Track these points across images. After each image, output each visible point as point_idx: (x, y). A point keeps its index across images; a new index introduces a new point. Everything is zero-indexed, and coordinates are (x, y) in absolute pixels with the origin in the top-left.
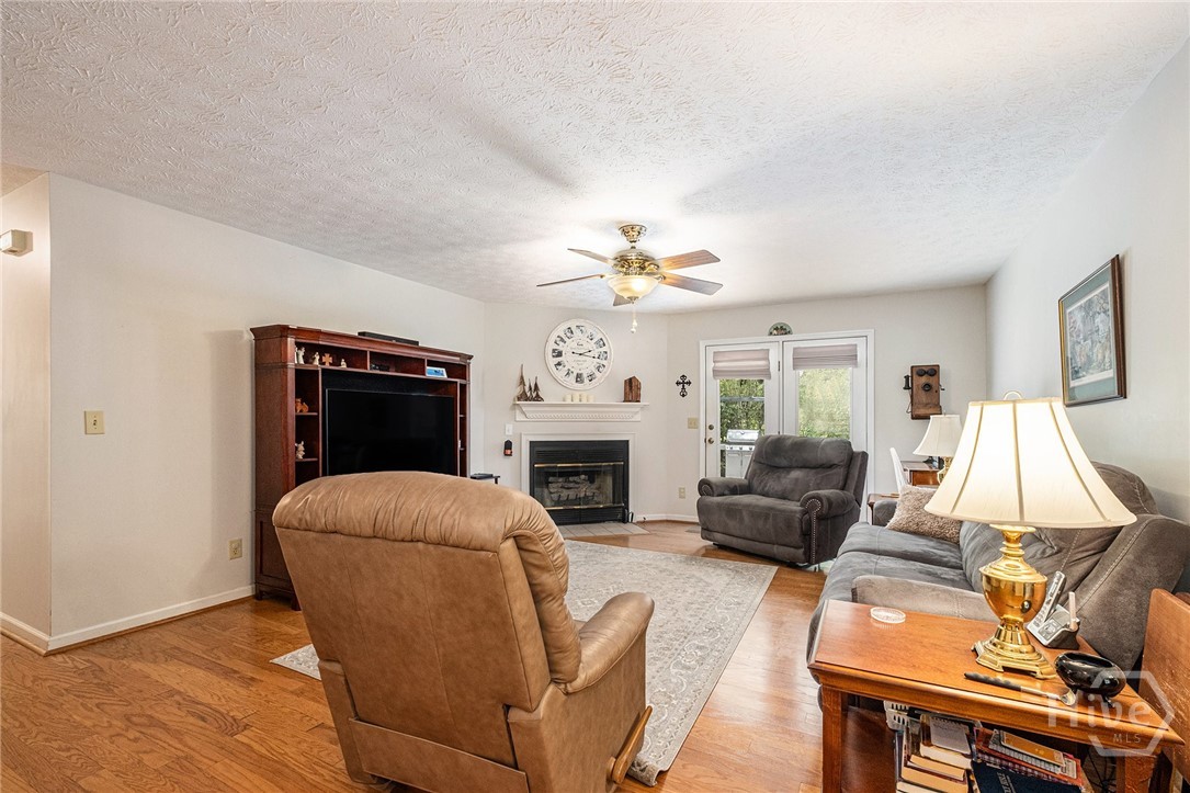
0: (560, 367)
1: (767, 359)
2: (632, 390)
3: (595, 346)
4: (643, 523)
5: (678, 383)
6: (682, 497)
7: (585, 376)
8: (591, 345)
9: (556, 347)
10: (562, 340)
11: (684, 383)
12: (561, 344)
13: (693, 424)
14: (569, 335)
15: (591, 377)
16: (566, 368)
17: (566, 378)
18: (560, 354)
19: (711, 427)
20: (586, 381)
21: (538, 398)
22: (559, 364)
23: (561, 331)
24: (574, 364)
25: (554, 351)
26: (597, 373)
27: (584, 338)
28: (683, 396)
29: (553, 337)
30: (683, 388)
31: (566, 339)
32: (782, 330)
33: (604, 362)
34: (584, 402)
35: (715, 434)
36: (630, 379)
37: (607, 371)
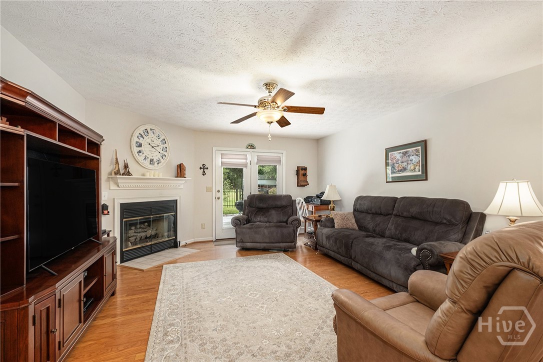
0: (141, 154)
1: (247, 159)
2: (180, 171)
3: (160, 143)
4: (186, 246)
5: (201, 168)
6: (203, 228)
7: (155, 160)
8: (158, 142)
9: (138, 140)
10: (142, 136)
11: (204, 168)
12: (141, 139)
13: (209, 190)
14: (146, 133)
15: (159, 162)
16: (144, 155)
17: (144, 161)
18: (140, 146)
19: (219, 191)
20: (156, 164)
21: (129, 174)
22: (140, 152)
23: (141, 130)
24: (149, 153)
25: (137, 142)
26: (161, 159)
27: (155, 137)
28: (204, 175)
29: (136, 134)
30: (204, 171)
31: (144, 136)
32: (252, 147)
33: (166, 153)
34: (156, 177)
35: (221, 195)
36: (180, 164)
37: (167, 159)
